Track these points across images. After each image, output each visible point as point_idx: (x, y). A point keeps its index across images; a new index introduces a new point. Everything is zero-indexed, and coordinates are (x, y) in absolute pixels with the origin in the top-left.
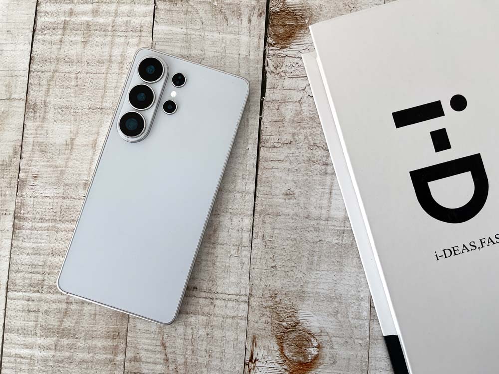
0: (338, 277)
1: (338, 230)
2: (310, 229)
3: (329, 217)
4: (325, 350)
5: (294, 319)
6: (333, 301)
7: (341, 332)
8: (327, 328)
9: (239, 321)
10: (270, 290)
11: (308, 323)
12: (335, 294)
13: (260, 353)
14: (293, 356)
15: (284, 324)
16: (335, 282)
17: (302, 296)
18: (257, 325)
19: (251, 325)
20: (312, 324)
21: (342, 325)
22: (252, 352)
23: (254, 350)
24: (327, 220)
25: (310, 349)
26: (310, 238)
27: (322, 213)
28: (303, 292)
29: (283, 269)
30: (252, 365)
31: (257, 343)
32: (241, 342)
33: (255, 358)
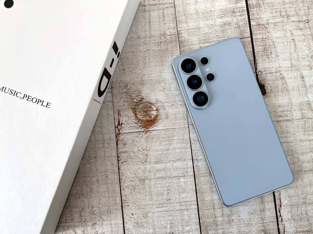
0: (162, 69)
1: (157, 42)
2: (141, 44)
3: (151, 36)
4: (161, 111)
5: (140, 97)
6: (161, 83)
7: (168, 100)
8: (160, 99)
9: (108, 104)
10: (123, 83)
11: (148, 98)
12: (162, 79)
13: (123, 120)
14: (143, 118)
15: (135, 100)
16: (160, 72)
17: (142, 83)
18: (119, 104)
19: (115, 104)
20: (151, 98)
21: (168, 96)
22: (119, 120)
23: (119, 118)
24: (150, 37)
25: (152, 112)
26: (142, 49)
27: (147, 34)
28: (143, 80)
29: (129, 70)
30: (119, 127)
31: (121, 114)
32: (111, 115)
33: (121, 123)
